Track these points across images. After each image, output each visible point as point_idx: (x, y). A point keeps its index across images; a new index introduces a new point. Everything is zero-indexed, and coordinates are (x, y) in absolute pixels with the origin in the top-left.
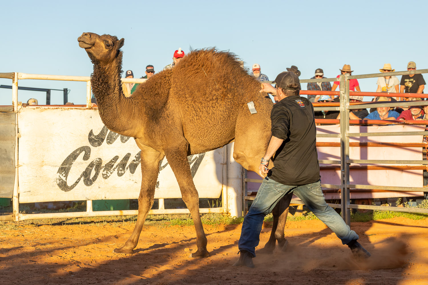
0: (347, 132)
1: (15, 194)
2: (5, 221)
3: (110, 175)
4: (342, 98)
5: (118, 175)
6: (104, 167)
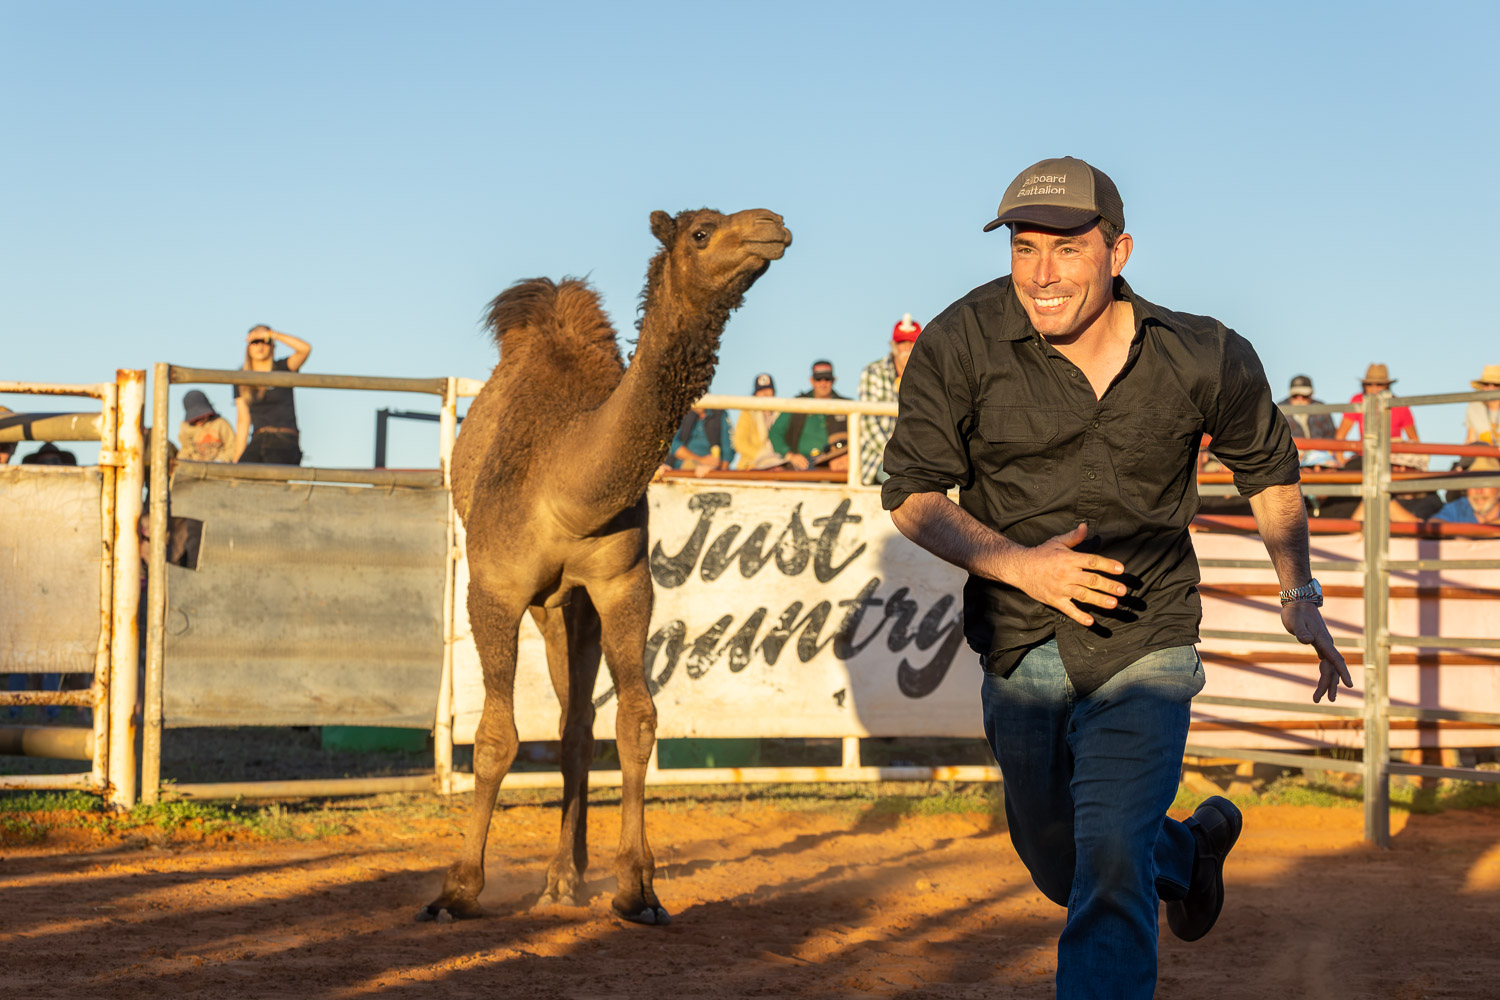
0: (1384, 557)
1: (443, 718)
2: (414, 791)
3: (708, 670)
4: (1370, 461)
5: (730, 669)
6: (692, 645)
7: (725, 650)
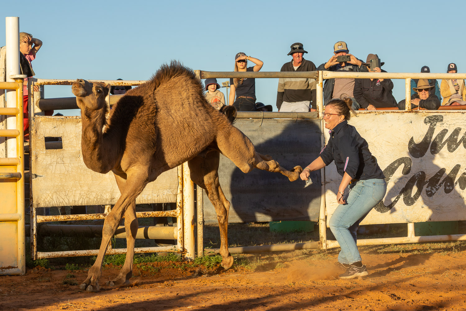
1: (322, 216)
3: (435, 192)
5: (445, 192)
6: (428, 182)
7: (442, 184)
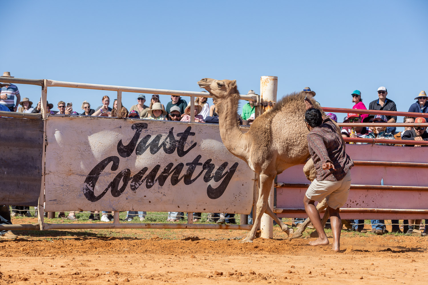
3: (138, 187)
5: (146, 187)
6: (132, 178)
7: (144, 180)
